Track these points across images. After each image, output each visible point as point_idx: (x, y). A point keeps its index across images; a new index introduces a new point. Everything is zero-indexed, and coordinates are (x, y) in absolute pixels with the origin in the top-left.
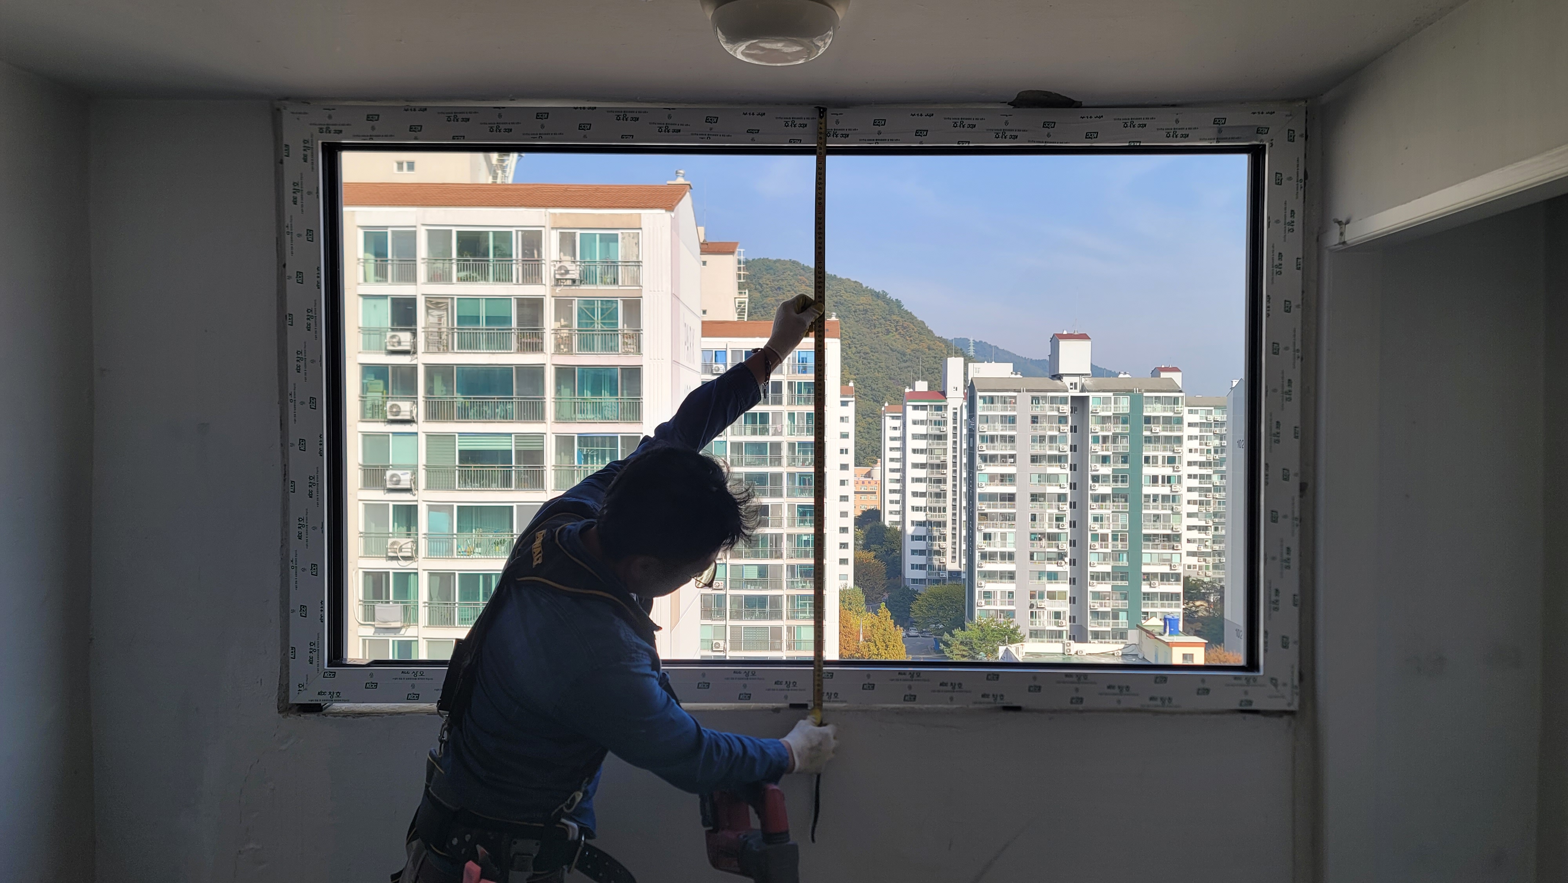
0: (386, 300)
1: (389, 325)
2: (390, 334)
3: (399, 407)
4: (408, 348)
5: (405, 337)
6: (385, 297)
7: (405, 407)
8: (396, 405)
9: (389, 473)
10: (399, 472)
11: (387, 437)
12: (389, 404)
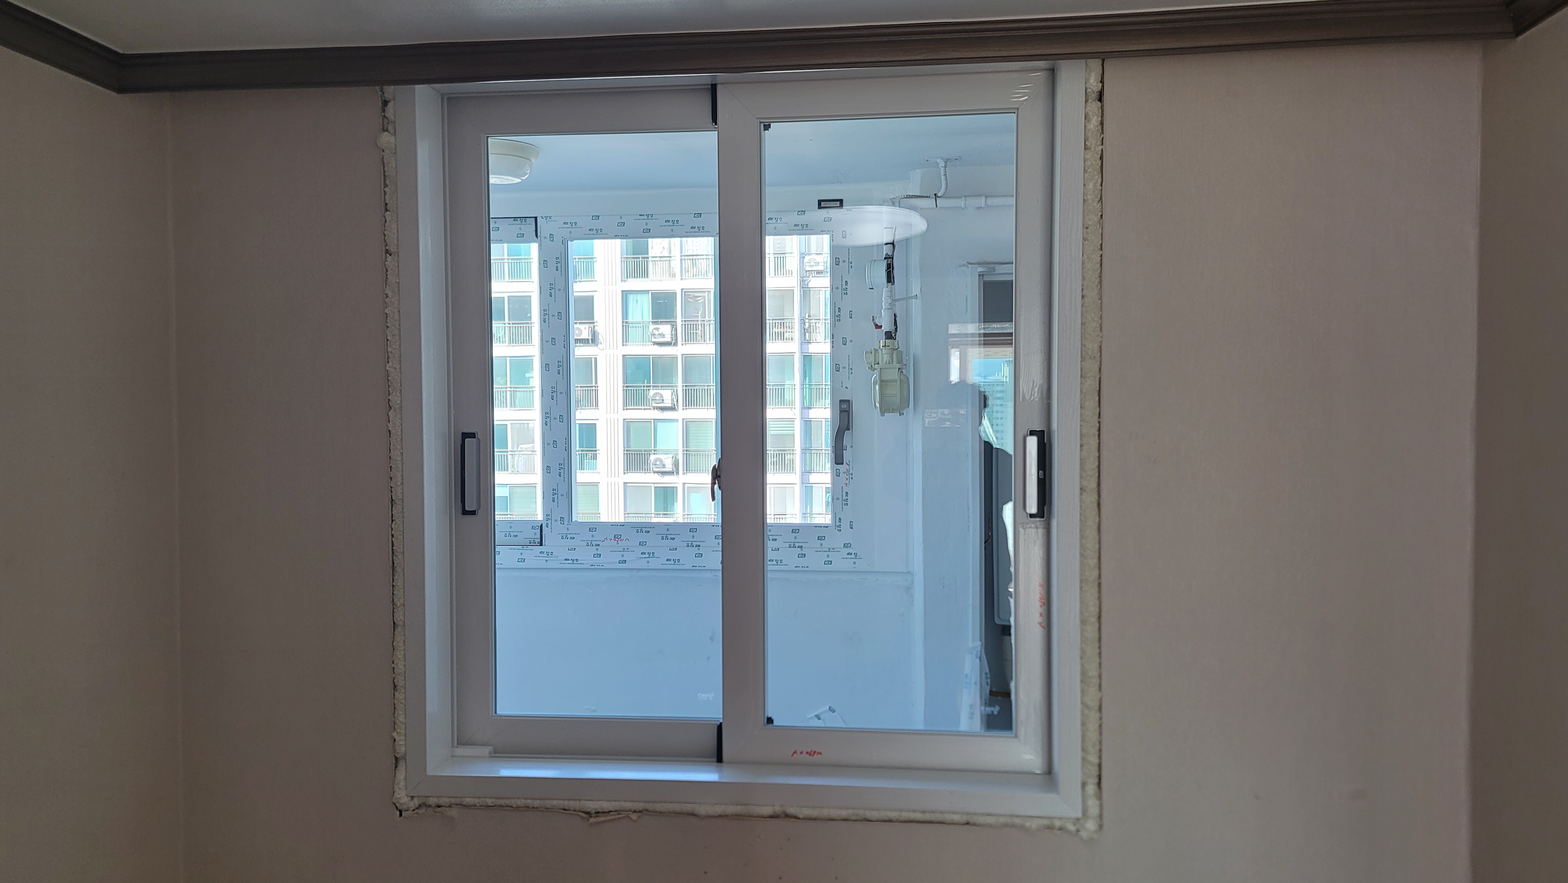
0: (647, 295)
1: (651, 320)
2: (652, 327)
3: (661, 395)
4: (669, 340)
5: (666, 329)
6: (647, 292)
7: (667, 394)
8: (659, 393)
9: (653, 458)
10: (662, 457)
11: (649, 423)
12: (652, 392)
